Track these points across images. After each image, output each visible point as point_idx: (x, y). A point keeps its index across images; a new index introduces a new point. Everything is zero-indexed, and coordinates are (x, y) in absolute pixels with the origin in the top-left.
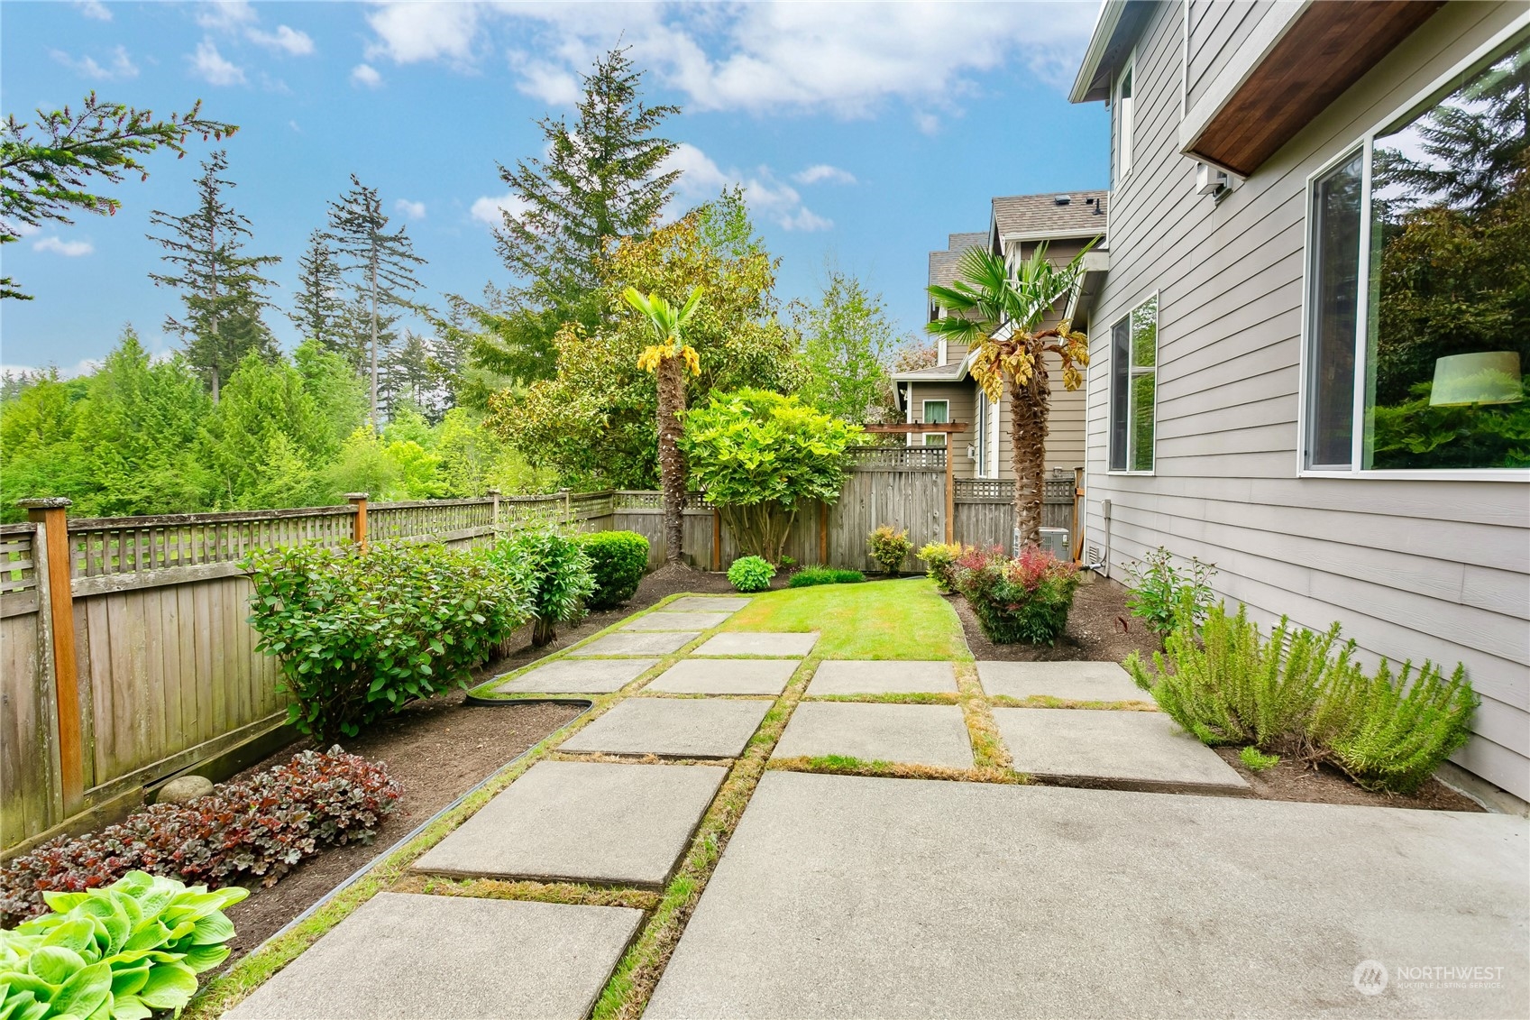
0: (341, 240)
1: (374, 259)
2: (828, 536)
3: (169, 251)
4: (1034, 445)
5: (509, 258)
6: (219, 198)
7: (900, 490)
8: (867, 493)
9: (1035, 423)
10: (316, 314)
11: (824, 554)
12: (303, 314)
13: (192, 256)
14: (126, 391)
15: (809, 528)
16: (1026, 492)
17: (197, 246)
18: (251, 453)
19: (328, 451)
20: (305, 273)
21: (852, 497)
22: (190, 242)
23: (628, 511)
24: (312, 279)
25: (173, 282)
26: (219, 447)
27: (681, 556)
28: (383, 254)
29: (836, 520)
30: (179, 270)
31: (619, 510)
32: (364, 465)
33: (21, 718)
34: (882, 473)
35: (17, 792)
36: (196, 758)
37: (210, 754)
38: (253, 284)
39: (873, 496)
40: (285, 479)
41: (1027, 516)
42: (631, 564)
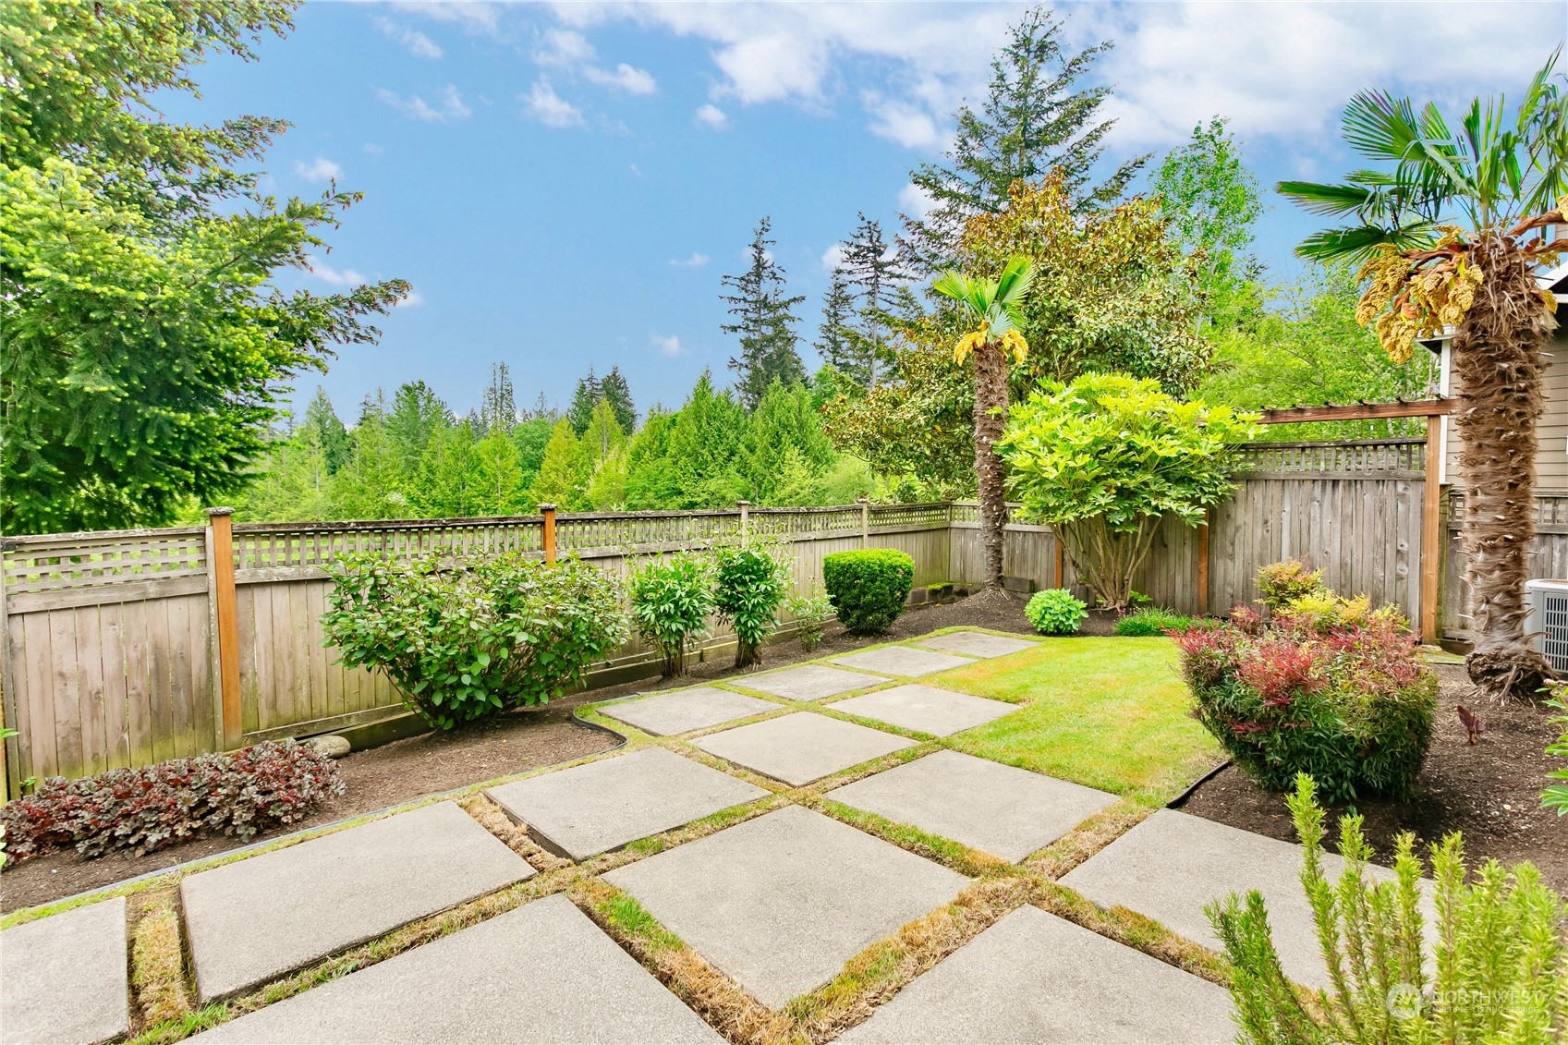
0: (850, 272)
1: (876, 285)
2: (1210, 569)
3: (733, 306)
4: (1502, 432)
5: (911, 260)
6: (766, 256)
7: (1333, 506)
8: (1276, 510)
9: (1505, 391)
10: (834, 341)
11: (1203, 593)
12: (825, 342)
13: (747, 306)
14: (698, 419)
15: (1182, 557)
16: (1484, 517)
17: (750, 298)
18: (773, 464)
19: (827, 460)
20: (827, 306)
21: (1249, 516)
22: (746, 295)
23: (965, 524)
24: (832, 311)
25: (734, 329)
26: (752, 459)
27: (1000, 581)
28: (883, 279)
29: (1224, 547)
30: (738, 320)
31: (955, 524)
32: (852, 473)
33: (194, 671)
34: (1301, 482)
35: (190, 725)
36: (353, 721)
37: (368, 721)
38: (786, 322)
39: (1286, 517)
40: (794, 486)
41: (1485, 562)
42: (881, 588)
